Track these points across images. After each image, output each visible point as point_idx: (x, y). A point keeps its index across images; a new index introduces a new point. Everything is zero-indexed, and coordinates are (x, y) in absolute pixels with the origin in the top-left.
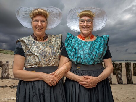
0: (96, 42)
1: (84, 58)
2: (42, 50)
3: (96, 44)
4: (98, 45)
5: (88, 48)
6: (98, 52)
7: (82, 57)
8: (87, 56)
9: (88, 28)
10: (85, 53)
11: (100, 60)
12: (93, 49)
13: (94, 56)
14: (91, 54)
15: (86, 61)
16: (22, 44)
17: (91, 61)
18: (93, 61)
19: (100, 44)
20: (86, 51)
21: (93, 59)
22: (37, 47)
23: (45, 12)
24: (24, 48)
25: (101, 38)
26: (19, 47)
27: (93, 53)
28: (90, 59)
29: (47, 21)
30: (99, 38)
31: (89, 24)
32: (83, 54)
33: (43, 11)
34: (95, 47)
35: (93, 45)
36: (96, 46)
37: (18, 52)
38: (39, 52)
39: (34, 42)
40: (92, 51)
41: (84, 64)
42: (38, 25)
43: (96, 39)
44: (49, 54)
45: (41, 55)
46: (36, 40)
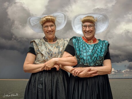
0: (98, 45)
1: (86, 59)
2: (50, 50)
3: (98, 47)
4: (100, 48)
5: (90, 51)
6: (100, 55)
7: (85, 58)
8: (89, 57)
9: (91, 32)
10: (88, 54)
11: (101, 62)
12: (95, 52)
13: (96, 58)
14: (93, 56)
15: (88, 62)
16: (34, 44)
17: (93, 63)
18: (95, 63)
19: (101, 47)
20: (89, 53)
21: (94, 61)
22: (46, 47)
23: (52, 18)
24: (35, 47)
25: (103, 42)
26: (31, 46)
27: (94, 55)
28: (91, 61)
29: (55, 24)
30: (101, 42)
31: (91, 28)
32: (86, 55)
33: (50, 17)
34: (96, 50)
35: (96, 48)
36: (98, 49)
37: (30, 51)
38: (47, 51)
39: (44, 43)
40: (94, 54)
41: (86, 65)
42: (48, 30)
43: (98, 43)
44: (55, 53)
45: (49, 54)
46: (47, 41)
